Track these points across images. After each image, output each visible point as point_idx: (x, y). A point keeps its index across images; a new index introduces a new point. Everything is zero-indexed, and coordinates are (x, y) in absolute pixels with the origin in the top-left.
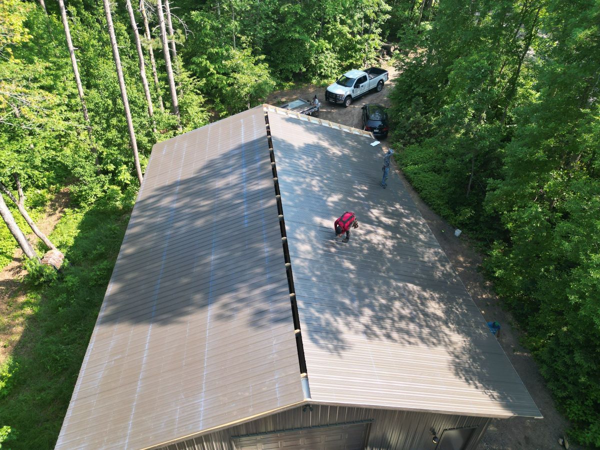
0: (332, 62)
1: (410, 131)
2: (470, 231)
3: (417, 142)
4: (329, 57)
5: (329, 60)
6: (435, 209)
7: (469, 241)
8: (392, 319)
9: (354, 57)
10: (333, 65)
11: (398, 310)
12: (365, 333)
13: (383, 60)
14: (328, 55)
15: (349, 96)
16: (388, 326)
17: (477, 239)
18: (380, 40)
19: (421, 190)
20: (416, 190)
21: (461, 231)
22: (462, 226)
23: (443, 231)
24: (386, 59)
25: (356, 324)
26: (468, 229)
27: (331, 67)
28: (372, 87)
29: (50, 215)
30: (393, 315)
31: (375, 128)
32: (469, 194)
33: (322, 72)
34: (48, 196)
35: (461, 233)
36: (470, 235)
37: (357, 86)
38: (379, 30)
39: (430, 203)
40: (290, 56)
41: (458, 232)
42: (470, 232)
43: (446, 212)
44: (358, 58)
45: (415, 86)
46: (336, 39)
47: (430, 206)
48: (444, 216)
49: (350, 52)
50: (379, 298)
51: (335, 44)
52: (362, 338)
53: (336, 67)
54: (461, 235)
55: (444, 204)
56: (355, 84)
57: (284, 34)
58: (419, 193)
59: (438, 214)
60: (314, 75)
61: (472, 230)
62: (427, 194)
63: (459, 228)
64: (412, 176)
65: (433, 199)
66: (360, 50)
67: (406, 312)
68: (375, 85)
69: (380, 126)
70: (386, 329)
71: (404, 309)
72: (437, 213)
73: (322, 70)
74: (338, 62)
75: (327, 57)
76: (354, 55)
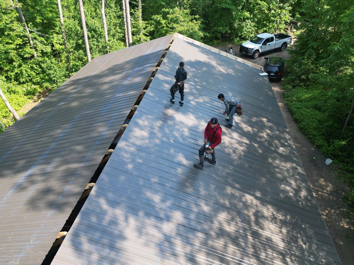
0: (250, 28)
1: (300, 76)
2: (341, 162)
3: (305, 85)
4: (249, 25)
5: (249, 27)
6: (310, 139)
7: (338, 171)
8: (207, 234)
9: (268, 26)
10: (251, 30)
11: (220, 223)
12: (160, 246)
13: (291, 31)
14: (248, 23)
15: (258, 50)
16: (197, 243)
17: (347, 171)
18: (290, 16)
19: (301, 122)
20: (296, 121)
21: (332, 161)
22: (334, 157)
23: (314, 158)
24: (293, 31)
25: (153, 231)
26: (340, 160)
27: (249, 32)
28: (277, 47)
29: (35, 102)
30: (211, 228)
31: (272, 72)
32: (345, 129)
33: (242, 35)
34: (39, 90)
35: (332, 163)
36: (340, 166)
37: (264, 44)
38: (290, 8)
39: (306, 133)
40: (220, 21)
41: (329, 161)
42: (341, 164)
43: (320, 141)
44: (271, 27)
45: (310, 42)
46: (256, 12)
47: (306, 135)
48: (317, 145)
49: (265, 22)
50: (203, 204)
51: (255, 16)
52: (152, 252)
53: (253, 32)
54: (331, 164)
55: (320, 135)
56: (264, 42)
57: (217, 5)
58: (298, 124)
59: (313, 143)
60: (236, 37)
61: (343, 161)
62: (305, 125)
63: (330, 158)
64: (294, 110)
65: (309, 130)
66: (273, 21)
67: (230, 229)
68: (280, 46)
69: (277, 71)
70: (192, 245)
71: (229, 224)
72: (311, 142)
73: (243, 33)
74: (255, 29)
75: (247, 25)
76: (268, 24)
